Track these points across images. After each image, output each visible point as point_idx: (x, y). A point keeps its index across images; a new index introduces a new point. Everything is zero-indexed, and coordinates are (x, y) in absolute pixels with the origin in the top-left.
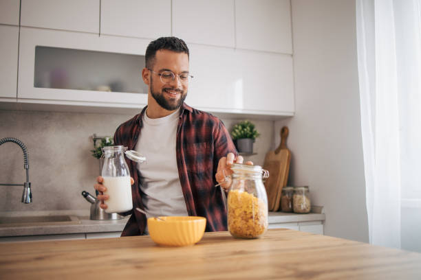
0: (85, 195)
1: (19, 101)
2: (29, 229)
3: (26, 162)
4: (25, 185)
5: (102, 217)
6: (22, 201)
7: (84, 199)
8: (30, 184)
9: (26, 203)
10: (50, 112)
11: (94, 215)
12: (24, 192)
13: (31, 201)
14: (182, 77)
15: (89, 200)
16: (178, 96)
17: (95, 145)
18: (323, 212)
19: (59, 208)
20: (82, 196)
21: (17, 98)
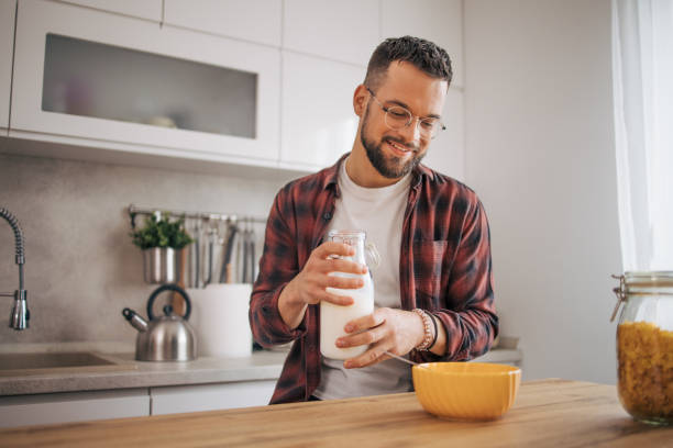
0: (129, 315)
1: (13, 135)
2: (50, 382)
3: (19, 252)
4: (16, 296)
5: (159, 355)
6: (12, 325)
7: (127, 323)
8: (26, 292)
9: (18, 329)
10: (52, 159)
11: (144, 352)
12: (15, 309)
13: (27, 325)
14: (426, 124)
15: (135, 325)
16: (409, 155)
17: (133, 224)
18: (519, 347)
19: (66, 337)
20: (123, 318)
21: (9, 129)
